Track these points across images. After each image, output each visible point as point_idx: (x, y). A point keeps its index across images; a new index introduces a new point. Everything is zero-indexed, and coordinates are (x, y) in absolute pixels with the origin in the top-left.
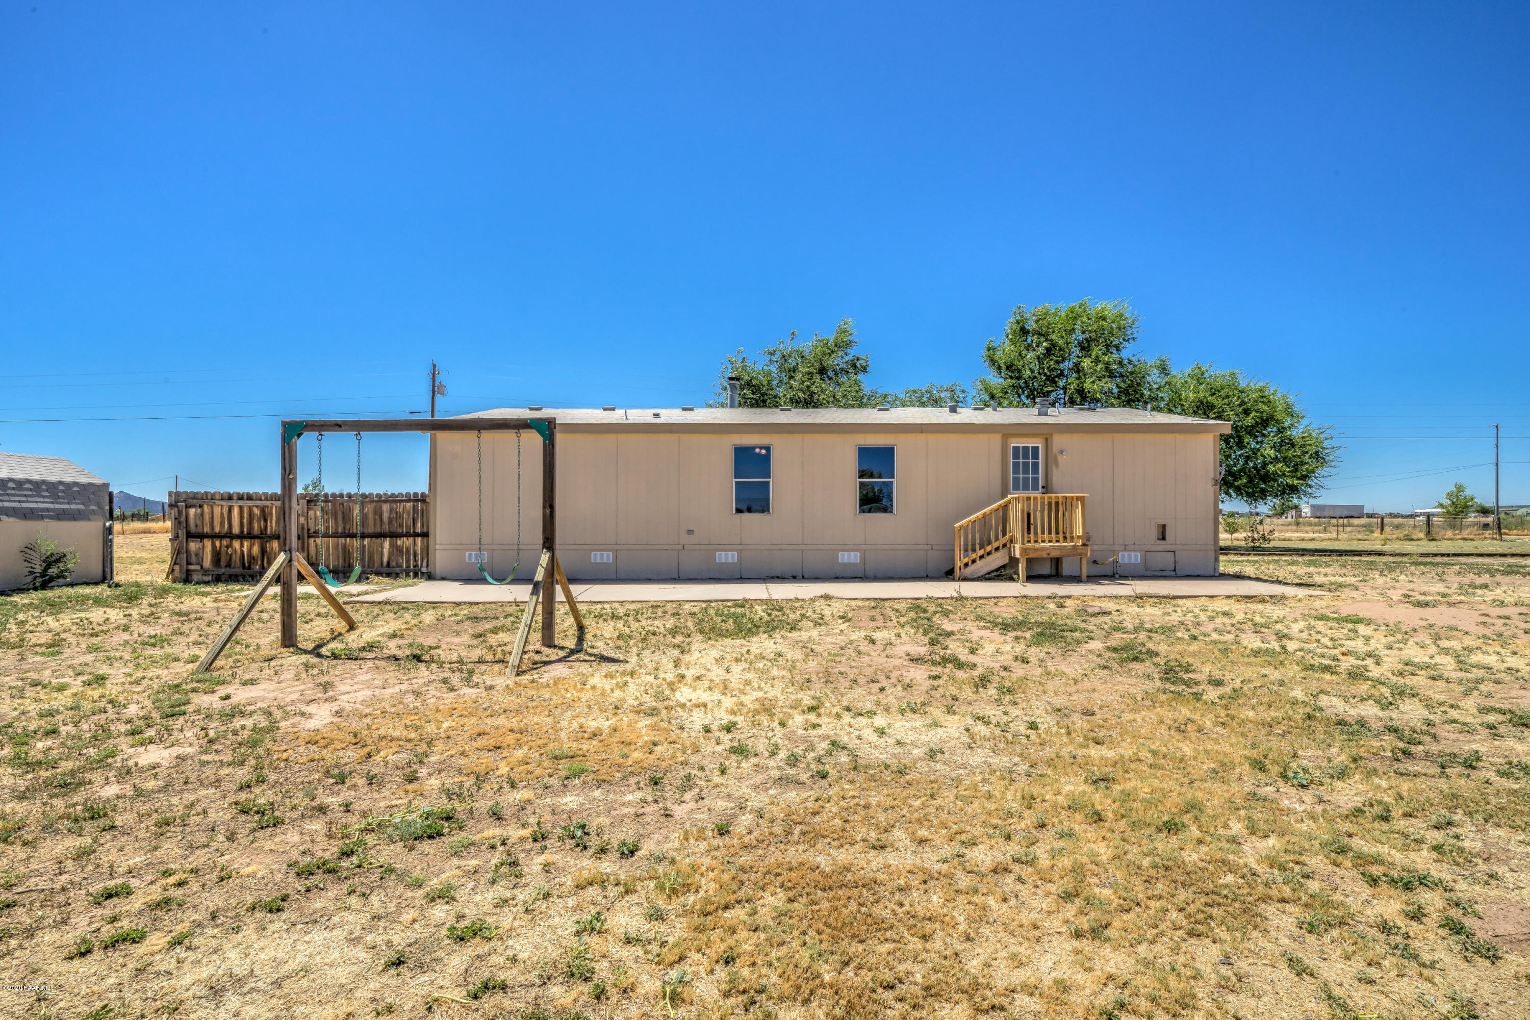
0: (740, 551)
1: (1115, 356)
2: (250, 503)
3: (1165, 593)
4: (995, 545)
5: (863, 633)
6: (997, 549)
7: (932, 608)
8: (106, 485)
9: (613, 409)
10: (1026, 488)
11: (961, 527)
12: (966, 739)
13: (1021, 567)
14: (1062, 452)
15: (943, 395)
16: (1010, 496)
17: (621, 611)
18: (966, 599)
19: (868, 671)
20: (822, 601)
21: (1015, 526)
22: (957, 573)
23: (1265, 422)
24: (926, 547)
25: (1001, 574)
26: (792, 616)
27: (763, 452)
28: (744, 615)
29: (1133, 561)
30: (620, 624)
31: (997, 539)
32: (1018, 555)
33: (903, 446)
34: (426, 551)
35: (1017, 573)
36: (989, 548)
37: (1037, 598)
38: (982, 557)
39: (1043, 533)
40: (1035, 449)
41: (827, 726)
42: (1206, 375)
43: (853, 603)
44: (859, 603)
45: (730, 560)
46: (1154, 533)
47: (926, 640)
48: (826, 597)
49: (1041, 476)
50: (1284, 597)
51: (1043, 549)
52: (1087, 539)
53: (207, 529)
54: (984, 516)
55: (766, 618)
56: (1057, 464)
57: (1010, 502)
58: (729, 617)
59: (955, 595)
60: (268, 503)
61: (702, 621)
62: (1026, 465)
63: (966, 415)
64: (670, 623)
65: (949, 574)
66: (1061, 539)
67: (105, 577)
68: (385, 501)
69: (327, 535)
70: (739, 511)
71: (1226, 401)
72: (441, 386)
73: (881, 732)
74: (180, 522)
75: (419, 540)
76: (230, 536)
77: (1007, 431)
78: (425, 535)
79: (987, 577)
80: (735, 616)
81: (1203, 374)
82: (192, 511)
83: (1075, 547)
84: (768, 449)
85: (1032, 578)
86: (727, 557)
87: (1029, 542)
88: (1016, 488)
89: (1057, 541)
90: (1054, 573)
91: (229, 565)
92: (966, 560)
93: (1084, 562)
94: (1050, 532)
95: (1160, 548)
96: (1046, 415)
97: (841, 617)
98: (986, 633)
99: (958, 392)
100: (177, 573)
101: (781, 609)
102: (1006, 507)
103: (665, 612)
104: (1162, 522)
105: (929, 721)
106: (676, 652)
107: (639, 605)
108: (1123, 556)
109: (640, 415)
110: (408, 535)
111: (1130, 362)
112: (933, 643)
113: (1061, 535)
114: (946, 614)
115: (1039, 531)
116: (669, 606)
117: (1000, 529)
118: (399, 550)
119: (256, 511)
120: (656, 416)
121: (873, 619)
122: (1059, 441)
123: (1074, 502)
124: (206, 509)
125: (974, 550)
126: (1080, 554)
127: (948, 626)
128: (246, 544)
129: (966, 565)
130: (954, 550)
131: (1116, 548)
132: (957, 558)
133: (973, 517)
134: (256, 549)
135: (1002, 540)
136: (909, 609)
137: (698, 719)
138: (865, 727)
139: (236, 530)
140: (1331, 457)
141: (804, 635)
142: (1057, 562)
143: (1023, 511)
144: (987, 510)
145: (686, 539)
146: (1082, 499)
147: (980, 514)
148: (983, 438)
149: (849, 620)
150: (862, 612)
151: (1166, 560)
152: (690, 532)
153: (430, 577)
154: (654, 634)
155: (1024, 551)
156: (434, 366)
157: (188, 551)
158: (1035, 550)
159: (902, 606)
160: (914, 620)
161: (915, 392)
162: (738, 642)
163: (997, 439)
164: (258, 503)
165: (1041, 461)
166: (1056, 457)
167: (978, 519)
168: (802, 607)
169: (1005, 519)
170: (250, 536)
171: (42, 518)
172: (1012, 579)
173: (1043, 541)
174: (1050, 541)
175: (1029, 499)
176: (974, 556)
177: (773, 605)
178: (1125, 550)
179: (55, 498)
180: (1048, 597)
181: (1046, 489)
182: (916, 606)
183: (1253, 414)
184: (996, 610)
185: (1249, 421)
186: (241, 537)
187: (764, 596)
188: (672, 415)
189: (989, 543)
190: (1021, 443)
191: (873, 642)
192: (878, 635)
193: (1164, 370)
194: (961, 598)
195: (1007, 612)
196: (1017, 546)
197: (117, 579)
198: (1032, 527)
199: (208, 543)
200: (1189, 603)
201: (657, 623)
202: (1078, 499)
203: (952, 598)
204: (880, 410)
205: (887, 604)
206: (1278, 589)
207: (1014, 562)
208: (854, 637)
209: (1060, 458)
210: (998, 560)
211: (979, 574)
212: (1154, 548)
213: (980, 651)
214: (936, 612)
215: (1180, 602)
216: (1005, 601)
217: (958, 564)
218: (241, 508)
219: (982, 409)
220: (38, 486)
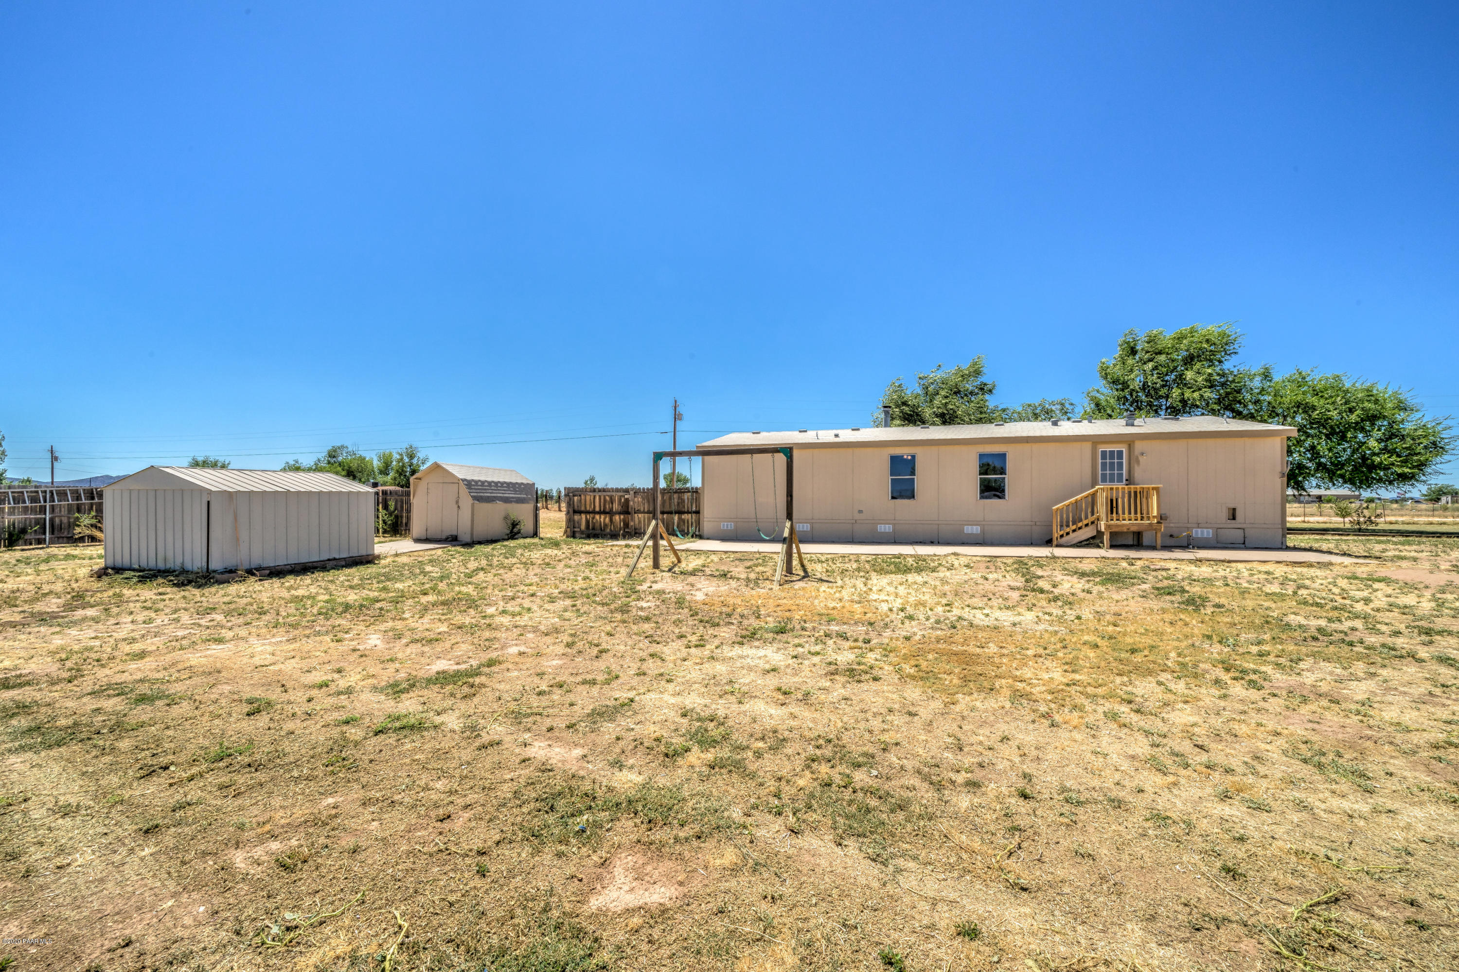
0: (894, 525)
1: (1218, 369)
2: (605, 493)
3: (1222, 558)
4: (1085, 522)
5: (980, 575)
6: (1087, 525)
7: (1031, 563)
8: (534, 484)
9: (806, 431)
10: (1112, 480)
11: (1057, 509)
12: (1036, 619)
13: (1106, 538)
14: (1142, 454)
15: (1054, 408)
16: (1097, 487)
17: (823, 559)
18: (1058, 558)
19: (982, 592)
20: (953, 556)
21: (1102, 509)
22: (1055, 542)
23: (1373, 418)
24: (1030, 523)
25: (1093, 542)
26: (932, 564)
27: (909, 457)
28: (901, 563)
29: (1205, 536)
30: (825, 565)
31: (1086, 518)
32: (1103, 529)
33: (1013, 454)
34: (698, 523)
35: (1102, 542)
36: (1080, 524)
37: (1114, 559)
38: (1074, 531)
39: (1124, 513)
40: (1120, 453)
41: (956, 612)
42: (1308, 379)
43: (974, 559)
44: (979, 558)
45: (887, 531)
46: (1224, 515)
47: (1023, 580)
48: (955, 554)
49: (1124, 472)
50: (1331, 564)
51: (1124, 525)
52: (1162, 518)
53: (583, 509)
54: (1076, 502)
55: (915, 565)
56: (1138, 462)
57: (1097, 491)
58: (891, 563)
59: (1050, 555)
60: (614, 494)
61: (874, 565)
62: (1112, 464)
63: (1067, 428)
64: (855, 566)
65: (1049, 543)
66: (1139, 518)
67: (535, 534)
68: (675, 492)
69: (644, 512)
70: (893, 498)
71: (1330, 401)
72: (681, 415)
73: (987, 615)
74: (570, 504)
75: (694, 515)
76: (594, 512)
77: (1096, 440)
78: (697, 512)
79: (1079, 545)
80: (895, 564)
81: (1304, 378)
82: (576, 498)
83: (1151, 524)
84: (913, 457)
85: (1113, 546)
86: (886, 528)
87: (1112, 520)
88: (1104, 480)
89: (1136, 520)
90: (1135, 543)
91: (593, 529)
92: (1061, 533)
93: (1159, 535)
94: (1130, 513)
95: (1229, 526)
96: (1133, 425)
97: (965, 566)
98: (1066, 578)
99: (1067, 406)
100: (569, 533)
101: (924, 560)
102: (1094, 496)
103: (850, 560)
104: (1232, 506)
105: (1016, 613)
106: (864, 580)
107: (833, 556)
108: (1197, 532)
109: (826, 436)
110: (688, 512)
111: (1231, 373)
112: (1027, 581)
113: (1139, 515)
114: (1041, 566)
115: (1120, 511)
116: (851, 557)
117: (1089, 510)
118: (683, 521)
119: (608, 498)
120: (837, 436)
121: (988, 568)
122: (1139, 446)
123: (1151, 491)
124: (583, 497)
125: (1068, 526)
126: (1155, 529)
127: (1040, 572)
128: (602, 517)
129: (1062, 536)
130: (1052, 526)
131: (1189, 525)
132: (1054, 530)
133: (1067, 502)
134: (607, 520)
135: (1091, 519)
136: (1014, 563)
137: (884, 607)
138: (979, 614)
139: (597, 509)
140: (1452, 446)
141: (941, 575)
142: (1138, 535)
143: (1107, 498)
144: (1079, 497)
145: (857, 516)
146: (1157, 489)
147: (1073, 499)
148: (1077, 445)
149: (971, 568)
150: (980, 564)
151: (1238, 535)
152: (860, 512)
153: (701, 537)
154: (847, 571)
155: (1108, 527)
156: (676, 401)
157: (574, 521)
158: (1117, 526)
159: (1010, 561)
160: (1017, 569)
161: (1030, 405)
162: (899, 576)
163: (1088, 446)
164: (609, 493)
165: (1125, 461)
166: (1137, 458)
167: (1071, 503)
168: (939, 560)
169: (1093, 503)
170: (604, 512)
171: (511, 502)
172: (1099, 547)
173: (1124, 520)
174: (1130, 520)
175: (1112, 489)
176: (1068, 530)
177: (918, 558)
178: (1198, 527)
179: (515, 491)
180: (1123, 559)
181: (1129, 481)
182: (1020, 561)
183: (1358, 412)
184: (1080, 566)
185: (1353, 418)
186: (600, 513)
187: (913, 553)
188: (847, 435)
189: (1081, 520)
190: (1108, 448)
191: (987, 579)
192: (990, 576)
193: (1266, 376)
194: (1054, 557)
195: (1086, 566)
196: (1102, 523)
197: (542, 535)
198: (1115, 510)
199: (583, 516)
200: (1240, 566)
201: (846, 565)
202: (1153, 489)
203: (1047, 557)
204: (997, 425)
205: (998, 560)
206: (1326, 558)
207: (1100, 535)
208: (973, 576)
209: (1140, 458)
210: (1087, 533)
211: (1074, 542)
212: (1225, 526)
213: (1060, 587)
214: (1033, 565)
215: (1233, 565)
216: (1088, 560)
217: (1055, 535)
218: (600, 497)
219: (1080, 422)
220: (509, 485)
